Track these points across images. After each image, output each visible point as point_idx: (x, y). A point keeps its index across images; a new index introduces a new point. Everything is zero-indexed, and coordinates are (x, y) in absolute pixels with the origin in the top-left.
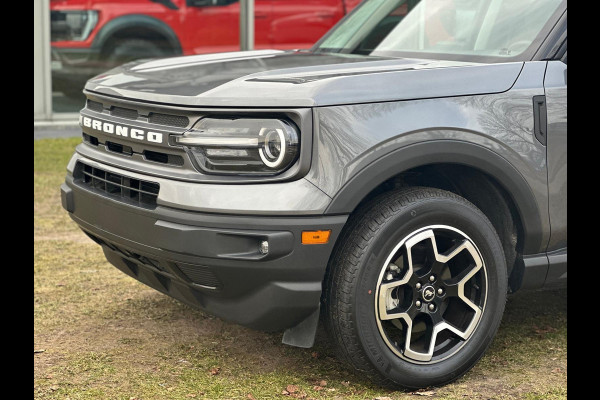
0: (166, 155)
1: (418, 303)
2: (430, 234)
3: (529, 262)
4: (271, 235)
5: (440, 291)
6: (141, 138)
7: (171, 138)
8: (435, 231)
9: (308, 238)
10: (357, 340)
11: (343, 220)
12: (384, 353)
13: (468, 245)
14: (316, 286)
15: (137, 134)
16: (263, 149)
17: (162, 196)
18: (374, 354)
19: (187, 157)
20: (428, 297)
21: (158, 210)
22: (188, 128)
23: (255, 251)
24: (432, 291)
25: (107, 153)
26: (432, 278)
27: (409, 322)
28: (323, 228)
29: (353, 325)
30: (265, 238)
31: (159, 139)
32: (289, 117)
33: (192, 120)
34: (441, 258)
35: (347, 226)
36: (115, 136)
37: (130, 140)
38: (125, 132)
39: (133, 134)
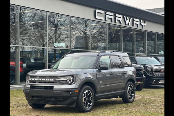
0: (53, 82)
1: (86, 100)
2: (87, 91)
3: (96, 95)
5: (88, 99)
6: (49, 80)
7: (55, 80)
9: (76, 91)
11: (79, 89)
12: (84, 107)
13: (91, 93)
14: (77, 98)
16: (68, 80)
17: (54, 88)
19: (58, 82)
21: (54, 90)
23: (69, 93)
25: (38, 83)
26: (87, 97)
27: (86, 103)
28: (78, 90)
30: (71, 92)
31: (53, 80)
32: (72, 76)
33: (58, 77)
34: (88, 94)
35: (80, 90)
36: (42, 81)
37: (46, 81)
38: (44, 80)
39: (47, 80)
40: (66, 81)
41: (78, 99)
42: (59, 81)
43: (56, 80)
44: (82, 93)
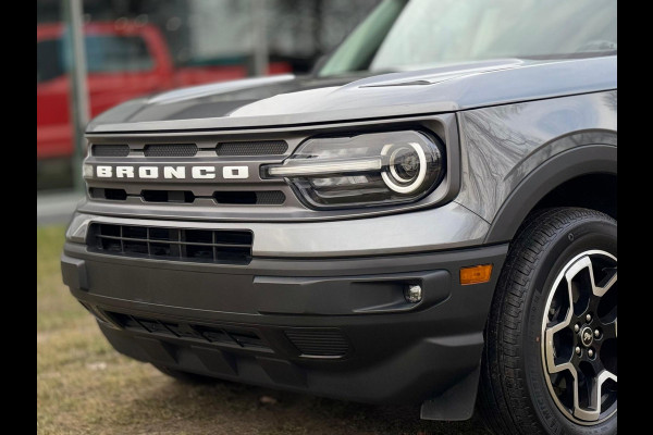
0: (253, 193)
1: (578, 349)
2: (587, 261)
4: (425, 276)
5: (597, 332)
6: (212, 176)
7: (264, 170)
8: (592, 257)
10: (529, 402)
11: (504, 250)
12: (556, 416)
14: (477, 338)
15: (203, 172)
16: (388, 172)
17: (258, 246)
18: (547, 418)
19: (288, 191)
20: (587, 342)
22: (288, 153)
23: (401, 300)
24: (590, 333)
25: (143, 204)
26: (588, 316)
27: (574, 373)
28: (484, 262)
29: (523, 384)
30: (416, 282)
32: (425, 126)
33: (292, 143)
34: (598, 291)
35: (509, 258)
36: (161, 180)
37: (189, 181)
38: (180, 173)
39: (196, 173)
40: (374, 174)
41: (490, 350)
42: (307, 178)
43: (274, 171)
44: (529, 286)
